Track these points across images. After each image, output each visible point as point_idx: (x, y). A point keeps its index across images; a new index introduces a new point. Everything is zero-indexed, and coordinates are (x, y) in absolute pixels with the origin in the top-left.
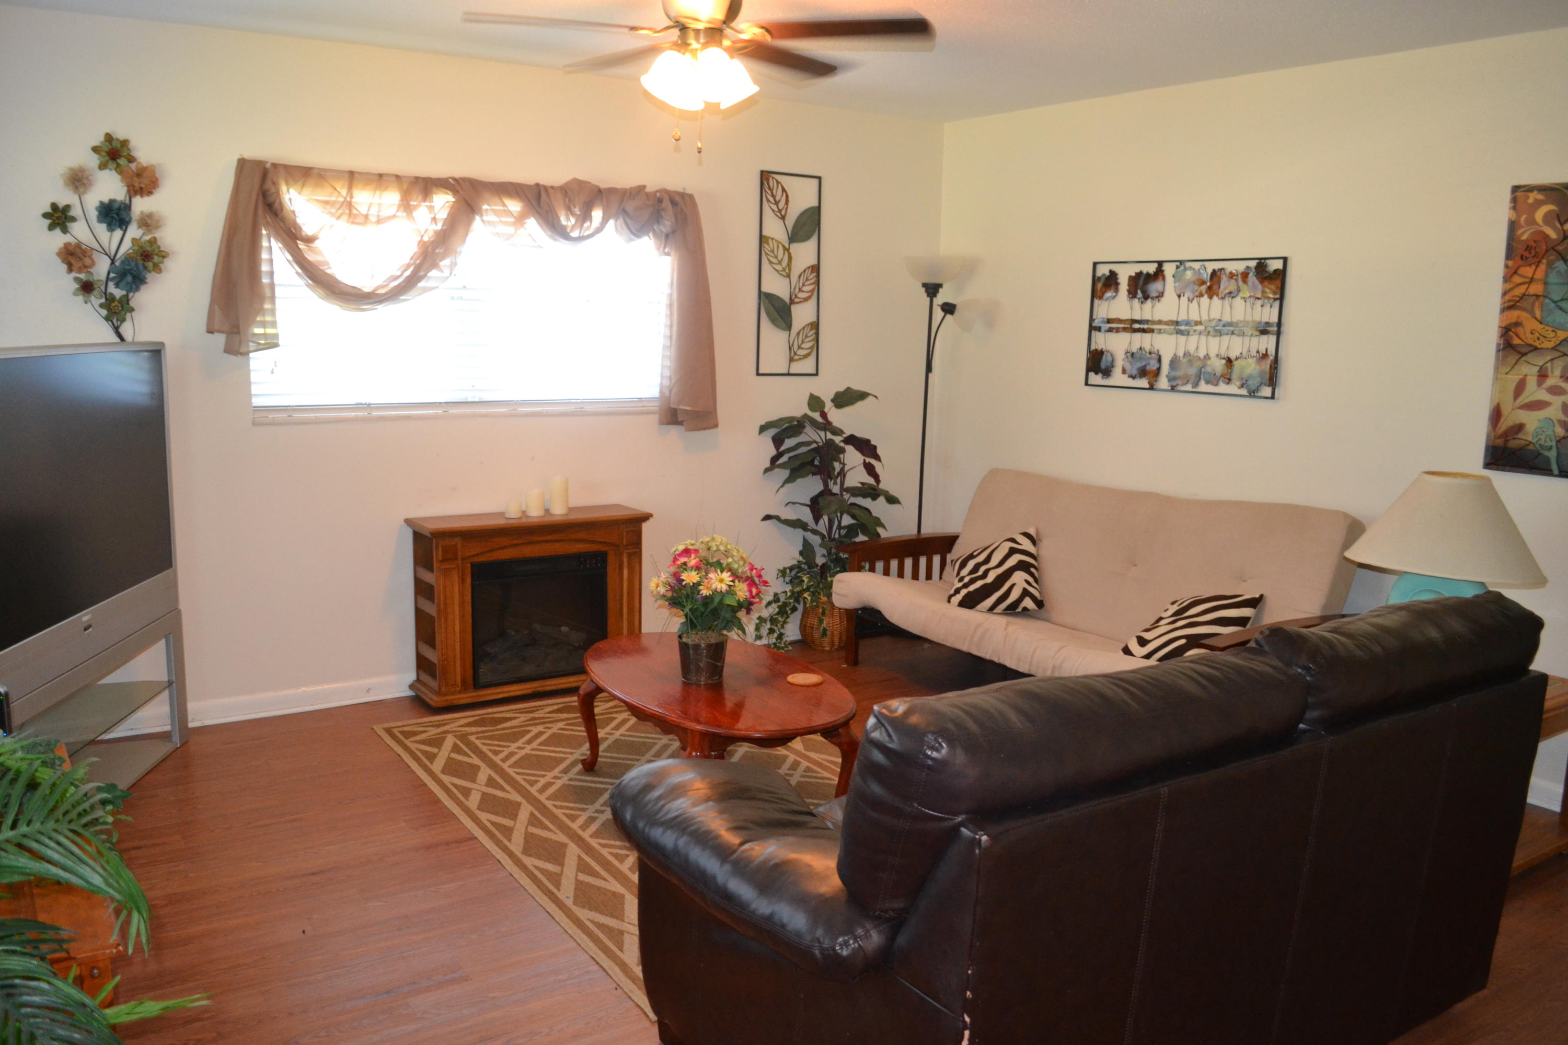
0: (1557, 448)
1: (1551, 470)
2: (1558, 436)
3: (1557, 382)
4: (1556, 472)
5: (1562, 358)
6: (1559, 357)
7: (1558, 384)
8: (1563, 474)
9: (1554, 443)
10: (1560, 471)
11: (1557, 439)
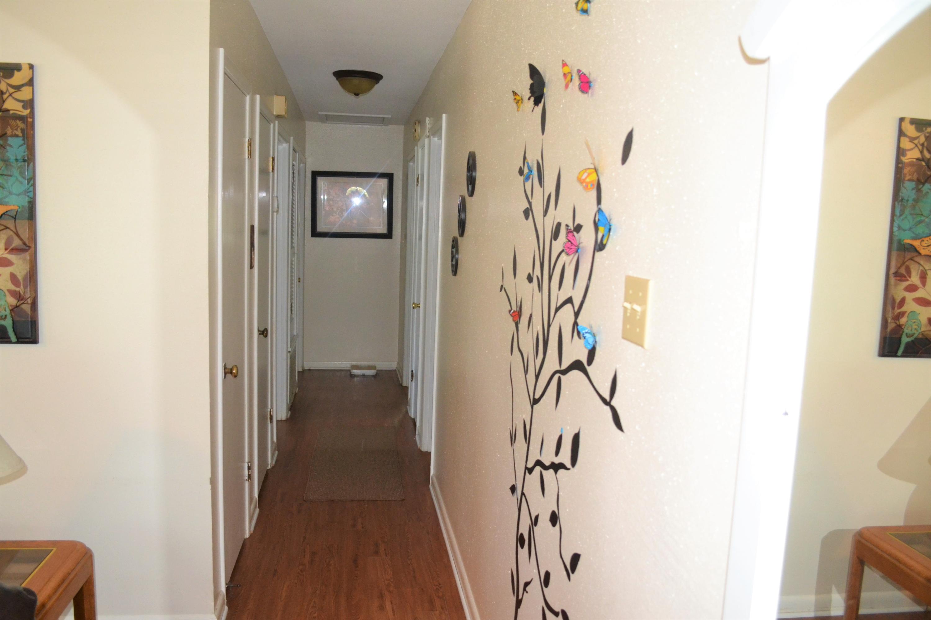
0: (12, 317)
1: (9, 338)
2: (11, 306)
3: (2, 254)
4: (14, 339)
5: (5, 231)
6: (3, 230)
7: (3, 256)
8: (20, 340)
9: (8, 312)
10: (17, 338)
11: (11, 308)
